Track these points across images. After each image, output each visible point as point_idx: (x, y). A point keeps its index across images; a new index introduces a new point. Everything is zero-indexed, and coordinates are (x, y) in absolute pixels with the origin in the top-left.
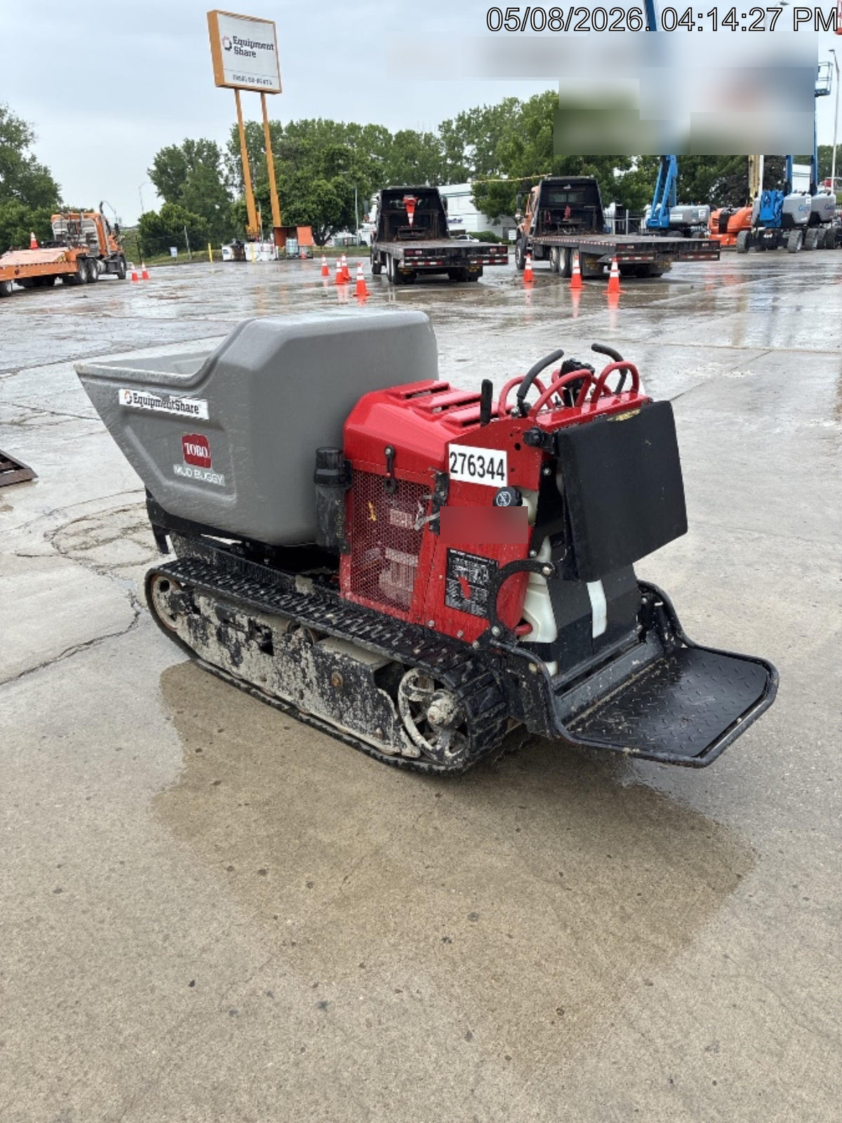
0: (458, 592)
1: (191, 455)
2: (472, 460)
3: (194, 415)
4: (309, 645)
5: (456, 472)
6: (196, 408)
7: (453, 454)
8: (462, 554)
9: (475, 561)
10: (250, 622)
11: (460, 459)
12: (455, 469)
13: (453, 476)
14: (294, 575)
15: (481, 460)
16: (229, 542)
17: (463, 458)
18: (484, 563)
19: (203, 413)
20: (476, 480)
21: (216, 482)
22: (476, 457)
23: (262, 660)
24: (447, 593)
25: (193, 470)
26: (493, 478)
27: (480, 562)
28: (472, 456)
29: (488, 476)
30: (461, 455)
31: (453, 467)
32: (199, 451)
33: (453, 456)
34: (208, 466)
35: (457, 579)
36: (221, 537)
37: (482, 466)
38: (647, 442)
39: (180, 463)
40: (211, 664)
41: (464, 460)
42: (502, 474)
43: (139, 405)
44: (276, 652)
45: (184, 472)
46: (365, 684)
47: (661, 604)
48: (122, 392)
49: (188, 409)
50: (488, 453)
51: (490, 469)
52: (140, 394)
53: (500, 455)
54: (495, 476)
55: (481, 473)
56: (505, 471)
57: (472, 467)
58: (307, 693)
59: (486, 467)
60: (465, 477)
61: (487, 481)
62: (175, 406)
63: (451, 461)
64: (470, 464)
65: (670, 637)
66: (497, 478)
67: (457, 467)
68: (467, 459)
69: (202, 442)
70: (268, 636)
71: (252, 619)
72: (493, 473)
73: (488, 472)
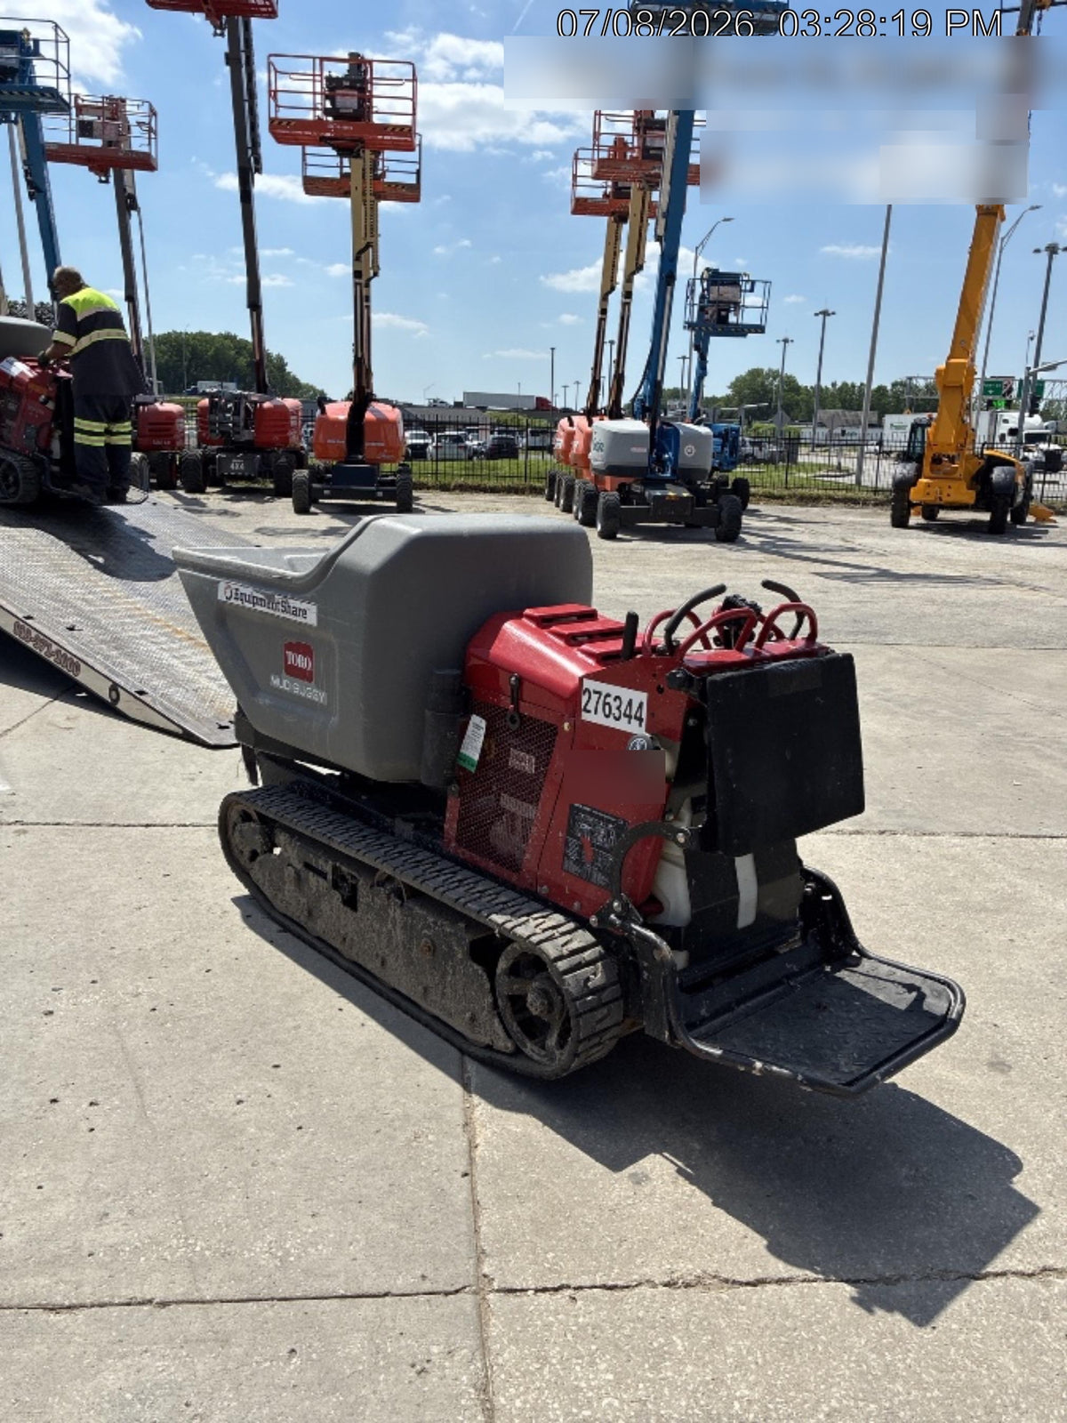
0: (580, 854)
1: (291, 665)
2: (608, 700)
3: (299, 619)
4: (400, 902)
5: (589, 712)
6: (305, 612)
7: (587, 690)
8: (588, 809)
9: (602, 819)
10: (335, 869)
11: (595, 697)
12: (588, 708)
13: (585, 716)
14: (393, 817)
15: (618, 701)
16: (324, 771)
17: (597, 695)
18: (613, 823)
19: (312, 618)
20: (611, 723)
21: (317, 700)
22: (613, 696)
23: (343, 916)
24: (566, 855)
25: (292, 683)
26: (629, 722)
27: (609, 821)
28: (608, 695)
29: (624, 720)
30: (596, 692)
31: (586, 704)
32: (301, 662)
33: (587, 694)
34: (310, 680)
35: (578, 839)
36: (314, 763)
37: (618, 708)
38: (818, 699)
39: (278, 674)
40: (285, 915)
41: (599, 698)
42: (640, 720)
43: (239, 602)
44: (361, 907)
45: (281, 684)
46: (460, 956)
47: (829, 898)
48: (222, 585)
49: (296, 612)
50: (627, 694)
51: (628, 712)
52: (242, 590)
53: (640, 697)
54: (633, 721)
55: (617, 715)
56: (644, 716)
57: (607, 707)
58: (390, 960)
59: (623, 709)
60: (599, 719)
61: (623, 725)
62: (280, 607)
63: (585, 699)
64: (605, 704)
65: (838, 941)
66: (635, 722)
67: (591, 707)
68: (602, 698)
69: (305, 650)
70: (354, 889)
71: (338, 864)
72: (629, 717)
73: (625, 715)
